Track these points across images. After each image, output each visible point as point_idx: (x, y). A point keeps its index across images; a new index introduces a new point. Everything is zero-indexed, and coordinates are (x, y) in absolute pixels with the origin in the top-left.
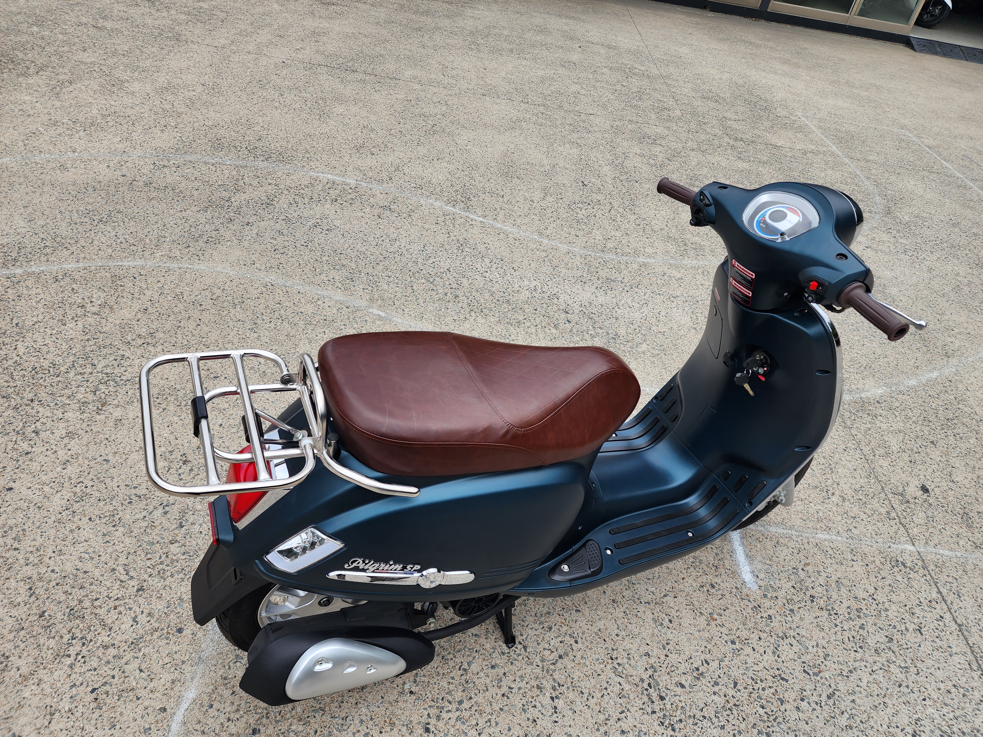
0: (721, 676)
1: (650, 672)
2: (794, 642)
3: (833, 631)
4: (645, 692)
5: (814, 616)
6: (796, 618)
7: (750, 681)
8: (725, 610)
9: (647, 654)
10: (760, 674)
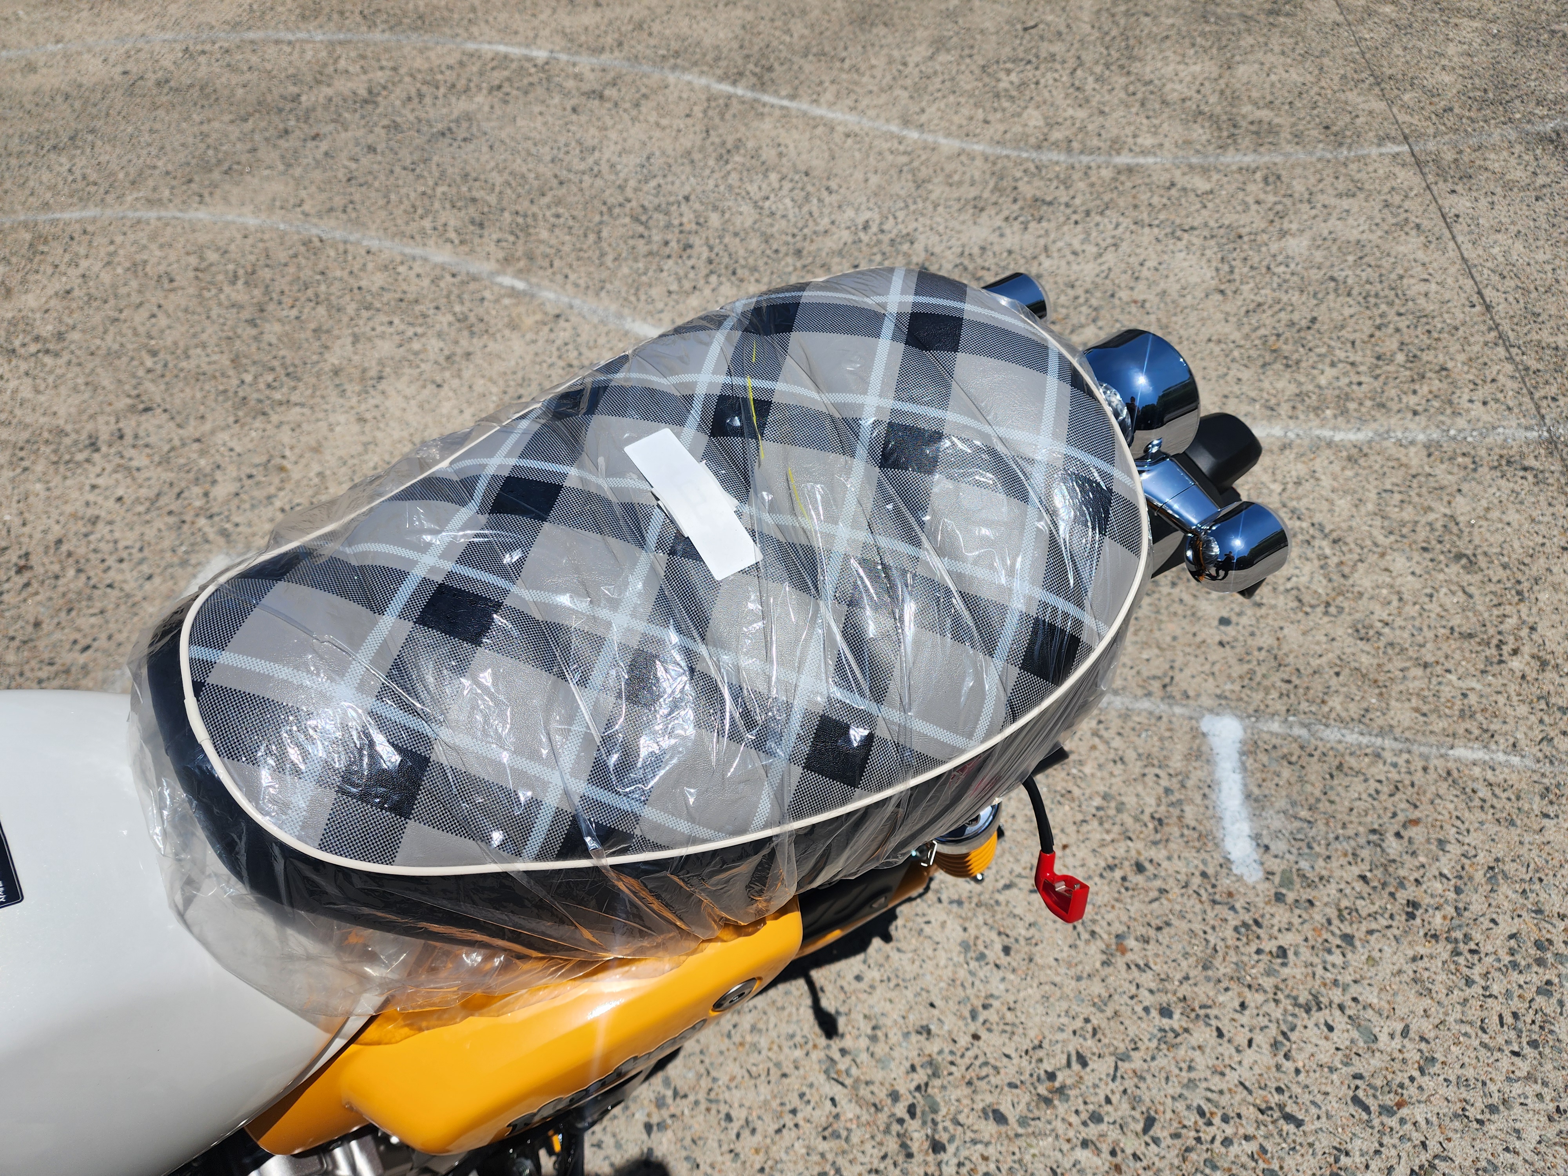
0: (1115, 1099)
1: (921, 1076)
2: (1339, 1020)
3: (1457, 995)
4: (895, 1127)
5: (1410, 953)
6: (1357, 958)
7: (1191, 1118)
8: (1159, 929)
9: (926, 1031)
10: (1224, 1100)
